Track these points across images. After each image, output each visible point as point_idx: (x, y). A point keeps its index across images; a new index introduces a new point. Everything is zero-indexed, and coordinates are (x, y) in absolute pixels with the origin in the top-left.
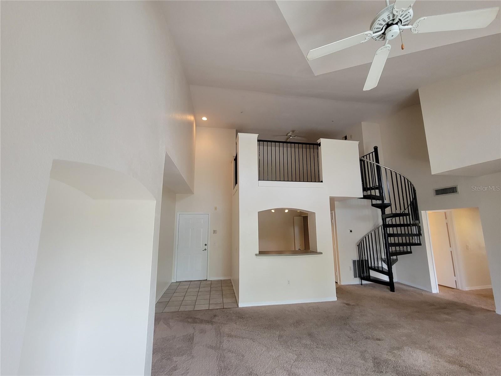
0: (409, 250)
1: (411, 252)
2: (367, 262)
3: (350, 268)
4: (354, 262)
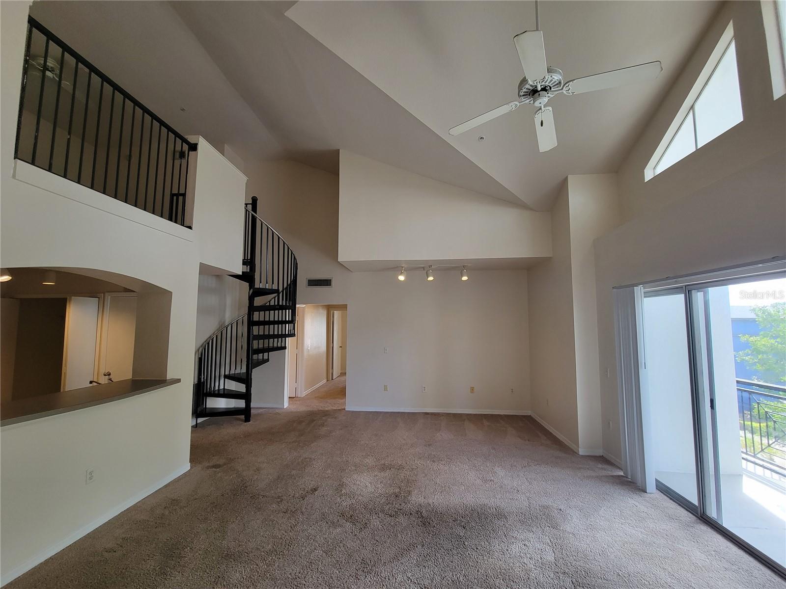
1: (267, 361)
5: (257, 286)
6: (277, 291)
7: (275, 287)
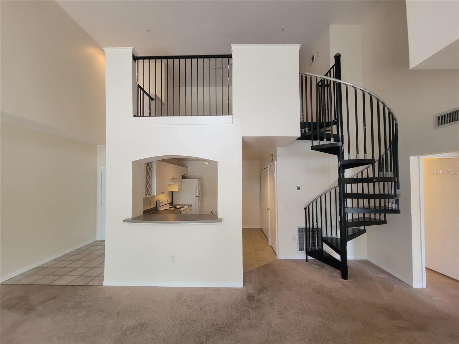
0: (383, 218)
1: (385, 222)
2: (320, 230)
3: (294, 238)
4: (301, 230)
5: (346, 158)
6: (371, 162)
7: (369, 157)
